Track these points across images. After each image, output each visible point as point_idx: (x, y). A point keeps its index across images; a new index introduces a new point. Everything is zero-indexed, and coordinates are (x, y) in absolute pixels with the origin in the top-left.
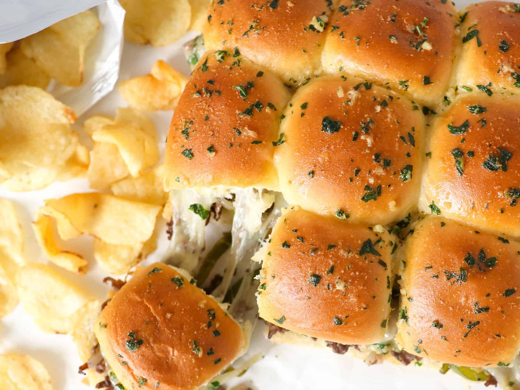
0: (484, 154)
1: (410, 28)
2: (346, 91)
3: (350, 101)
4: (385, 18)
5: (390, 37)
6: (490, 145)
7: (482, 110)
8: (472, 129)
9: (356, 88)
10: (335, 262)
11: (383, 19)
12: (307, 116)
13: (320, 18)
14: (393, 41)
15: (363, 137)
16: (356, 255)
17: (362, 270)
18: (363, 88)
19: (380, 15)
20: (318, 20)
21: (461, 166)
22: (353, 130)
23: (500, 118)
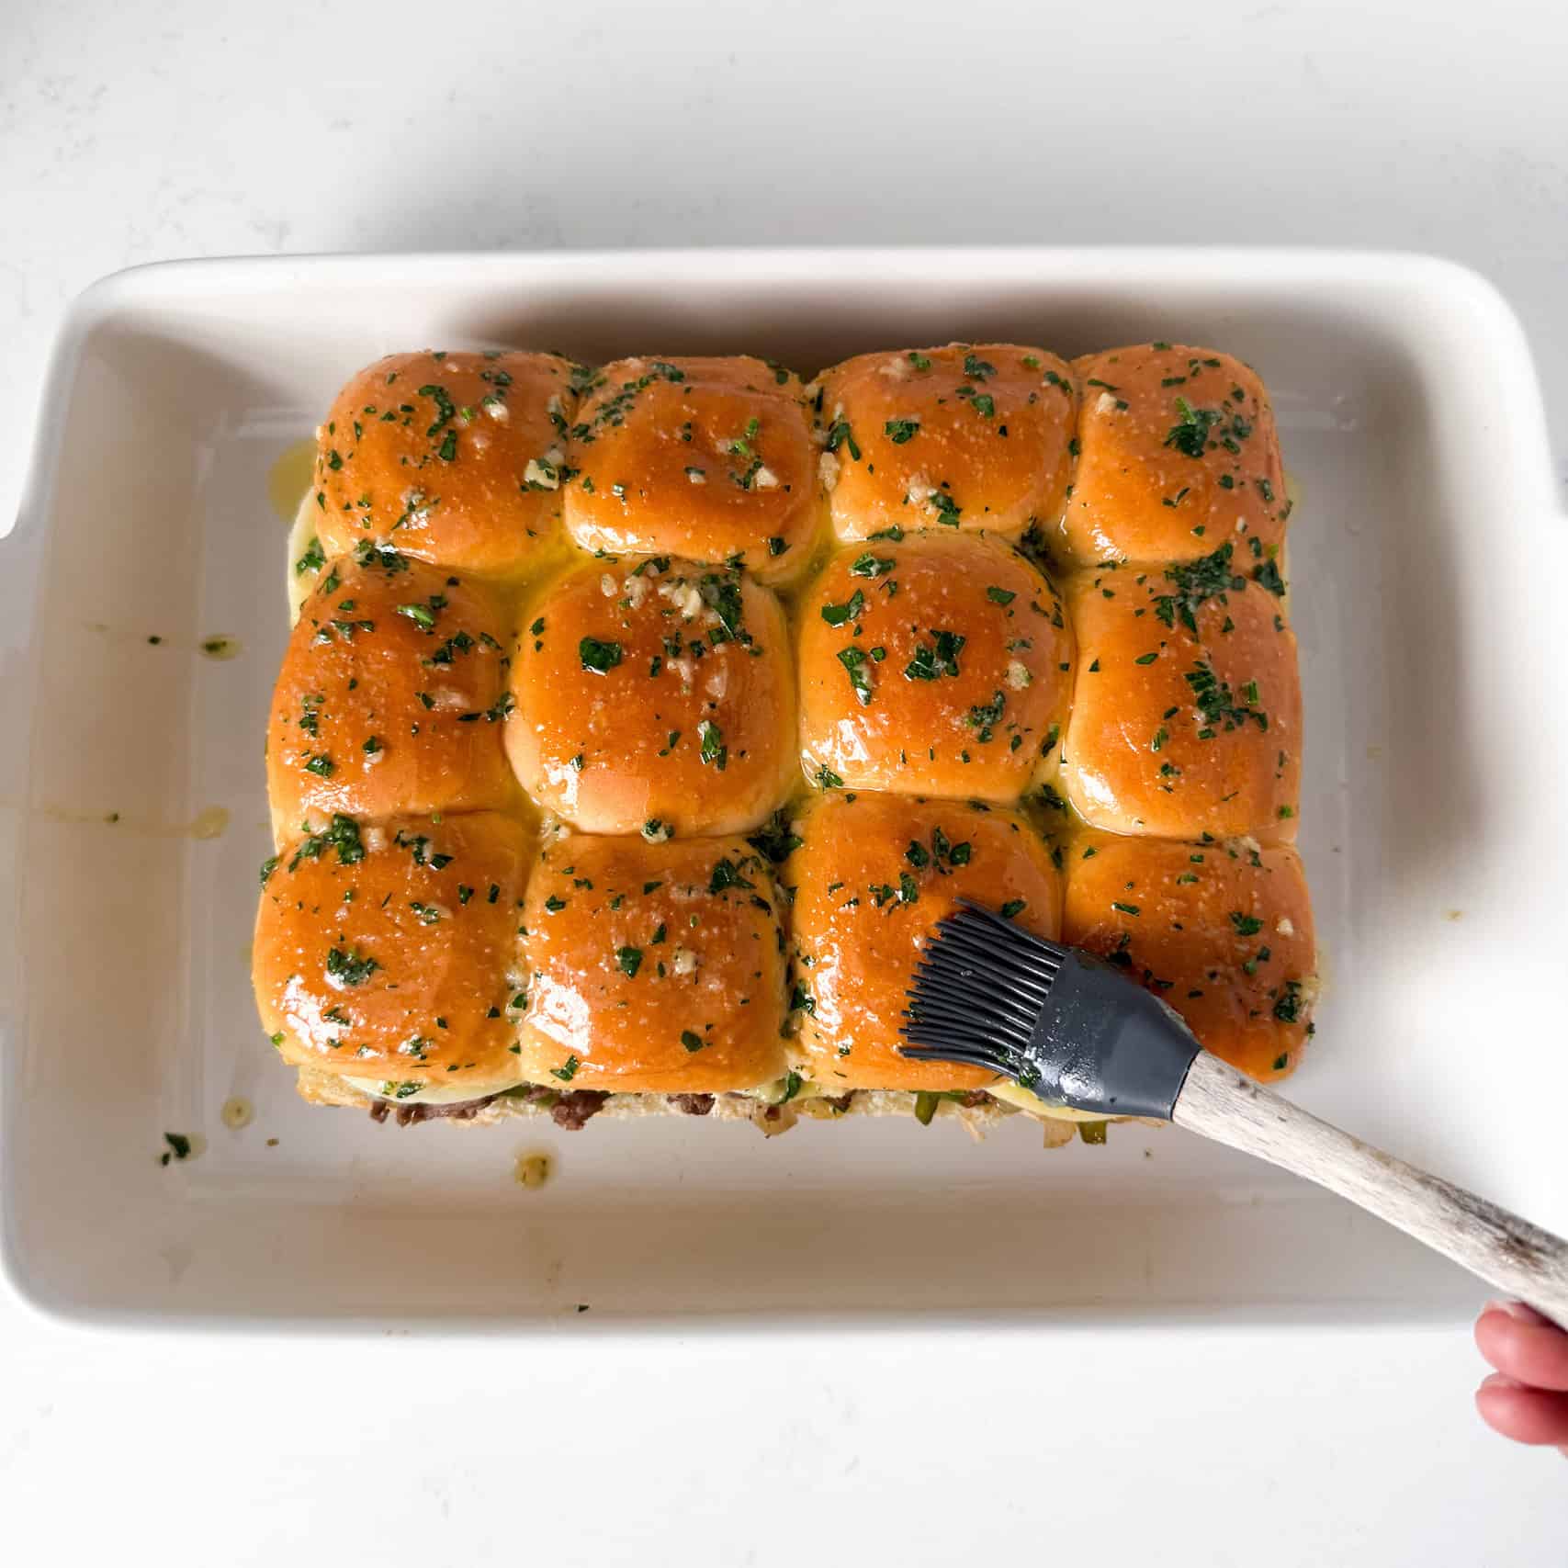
0: (904, 648)
1: (723, 447)
2: (620, 580)
3: (632, 598)
4: (671, 434)
5: (688, 470)
6: (915, 629)
7: (886, 566)
8: (872, 603)
9: (640, 571)
10: (666, 916)
11: (665, 437)
12: (548, 648)
13: (544, 460)
14: (695, 478)
15: (670, 665)
16: (706, 895)
17: (724, 921)
18: (653, 571)
19: (656, 428)
20: (543, 464)
21: (864, 682)
22: (649, 654)
23: (924, 571)
